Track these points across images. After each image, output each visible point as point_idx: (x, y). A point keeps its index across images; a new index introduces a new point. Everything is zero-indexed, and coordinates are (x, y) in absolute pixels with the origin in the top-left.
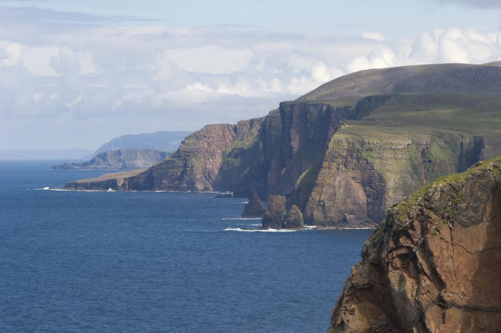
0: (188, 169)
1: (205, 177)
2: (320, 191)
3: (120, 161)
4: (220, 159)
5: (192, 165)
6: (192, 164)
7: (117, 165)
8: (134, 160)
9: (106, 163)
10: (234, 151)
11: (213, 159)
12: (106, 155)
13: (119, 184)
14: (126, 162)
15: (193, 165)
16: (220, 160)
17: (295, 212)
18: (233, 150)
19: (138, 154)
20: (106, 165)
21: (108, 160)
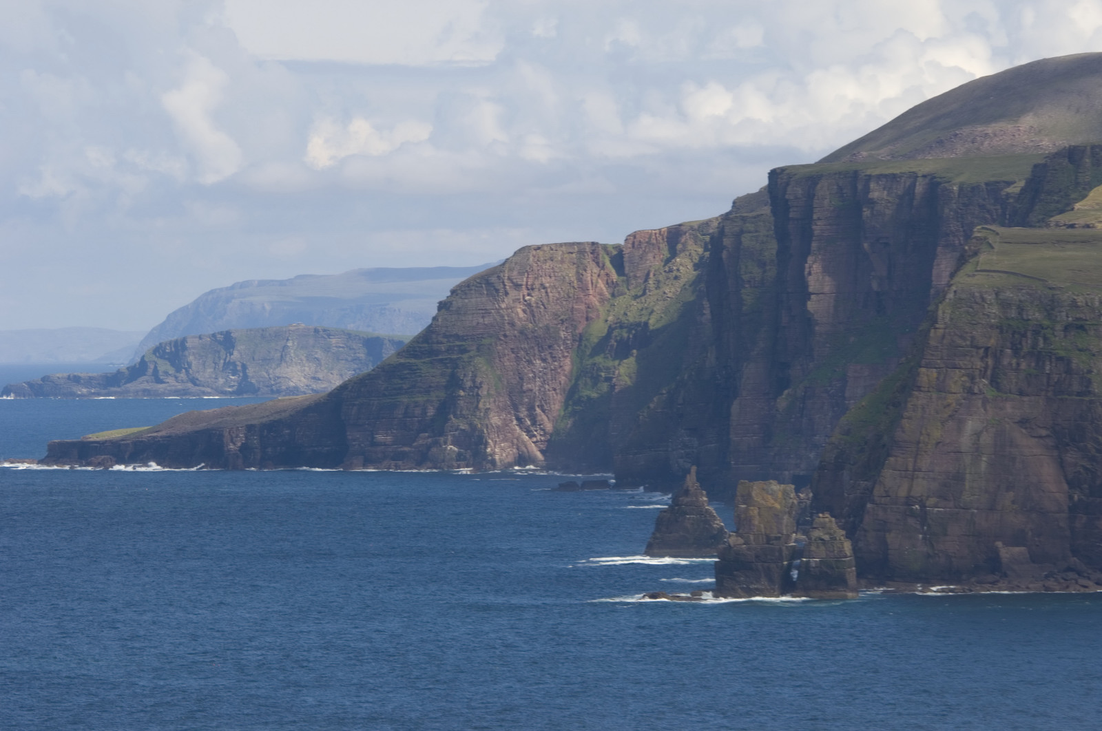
0: (462, 393)
1: (519, 419)
2: (911, 468)
3: (230, 367)
4: (568, 361)
5: (474, 381)
6: (475, 376)
7: (221, 381)
8: (279, 365)
9: (183, 375)
10: (615, 333)
11: (544, 360)
12: (184, 348)
13: (232, 446)
14: (250, 372)
15: (478, 380)
16: (567, 364)
17: (827, 537)
18: (611, 330)
19: (290, 344)
20: (183, 381)
21: (190, 365)
